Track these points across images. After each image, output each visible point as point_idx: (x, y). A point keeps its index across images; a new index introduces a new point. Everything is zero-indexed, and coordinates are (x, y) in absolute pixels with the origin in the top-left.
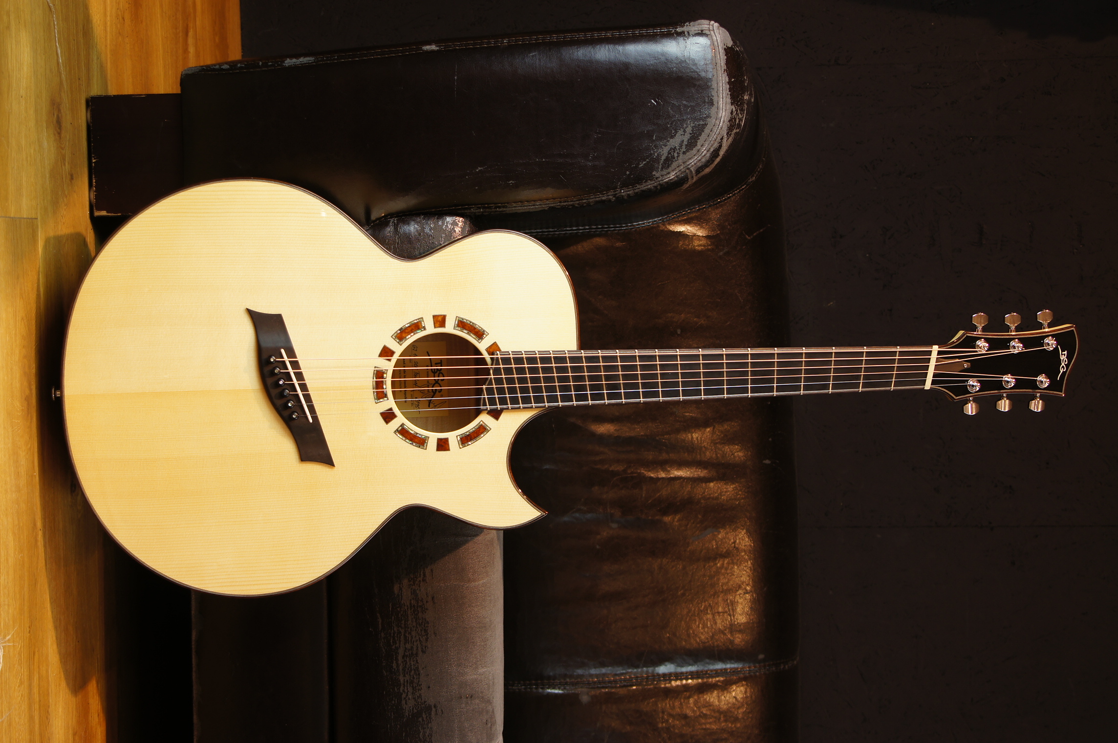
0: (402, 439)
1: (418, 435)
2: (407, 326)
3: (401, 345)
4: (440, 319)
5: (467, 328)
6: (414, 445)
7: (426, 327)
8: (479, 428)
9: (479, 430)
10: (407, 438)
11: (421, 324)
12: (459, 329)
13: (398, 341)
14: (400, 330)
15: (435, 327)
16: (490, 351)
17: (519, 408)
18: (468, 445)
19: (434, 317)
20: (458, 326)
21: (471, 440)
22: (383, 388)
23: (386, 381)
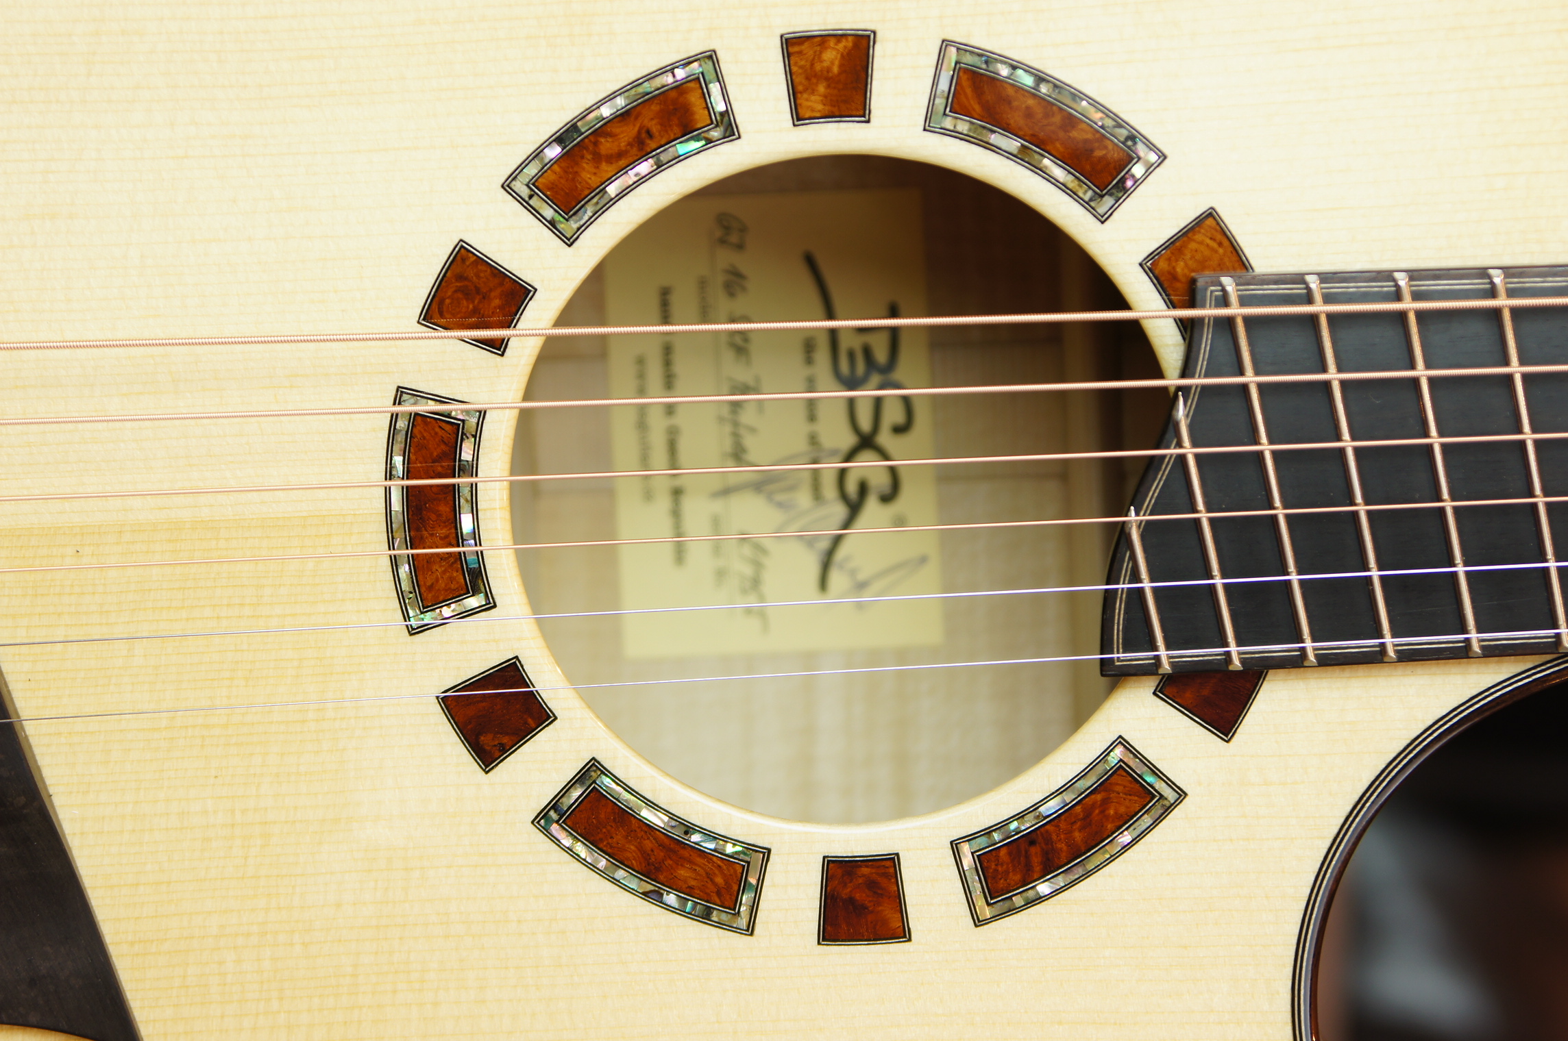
0: (592, 867)
1: (696, 838)
2: (606, 111)
3: (570, 241)
4: (831, 57)
5: (1016, 119)
6: (668, 908)
7: (742, 118)
8: (1104, 786)
9: (1106, 802)
10: (617, 857)
11: (705, 96)
12: (963, 127)
13: (548, 213)
14: (560, 139)
15: (798, 117)
16: (1174, 277)
17: (1376, 658)
18: (1030, 903)
19: (792, 45)
20: (957, 106)
21: (1048, 868)
22: (458, 539)
23: (473, 488)
